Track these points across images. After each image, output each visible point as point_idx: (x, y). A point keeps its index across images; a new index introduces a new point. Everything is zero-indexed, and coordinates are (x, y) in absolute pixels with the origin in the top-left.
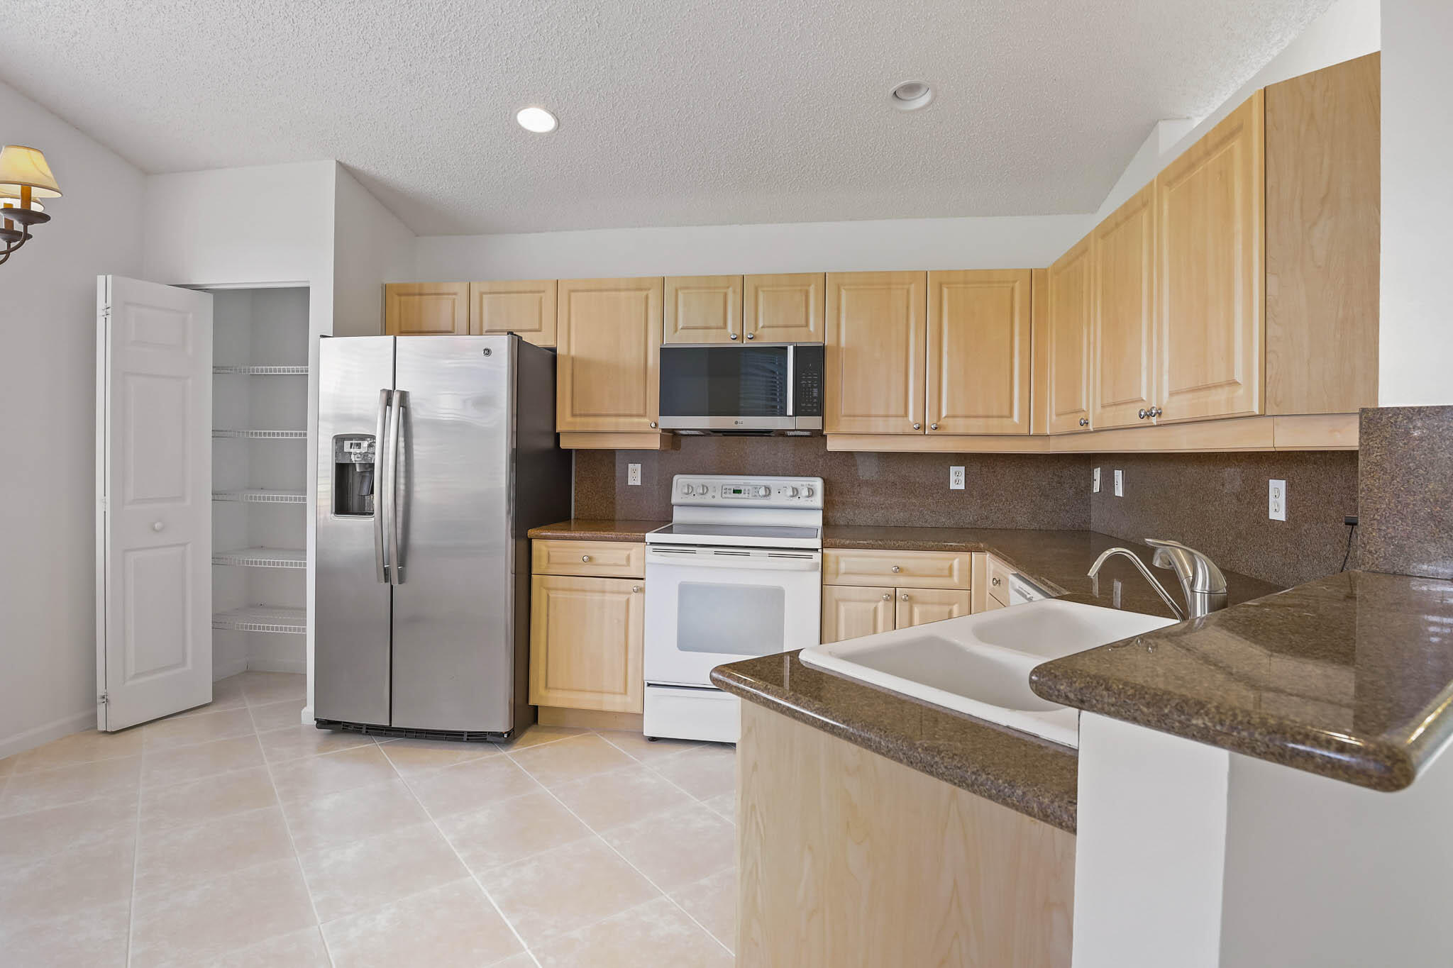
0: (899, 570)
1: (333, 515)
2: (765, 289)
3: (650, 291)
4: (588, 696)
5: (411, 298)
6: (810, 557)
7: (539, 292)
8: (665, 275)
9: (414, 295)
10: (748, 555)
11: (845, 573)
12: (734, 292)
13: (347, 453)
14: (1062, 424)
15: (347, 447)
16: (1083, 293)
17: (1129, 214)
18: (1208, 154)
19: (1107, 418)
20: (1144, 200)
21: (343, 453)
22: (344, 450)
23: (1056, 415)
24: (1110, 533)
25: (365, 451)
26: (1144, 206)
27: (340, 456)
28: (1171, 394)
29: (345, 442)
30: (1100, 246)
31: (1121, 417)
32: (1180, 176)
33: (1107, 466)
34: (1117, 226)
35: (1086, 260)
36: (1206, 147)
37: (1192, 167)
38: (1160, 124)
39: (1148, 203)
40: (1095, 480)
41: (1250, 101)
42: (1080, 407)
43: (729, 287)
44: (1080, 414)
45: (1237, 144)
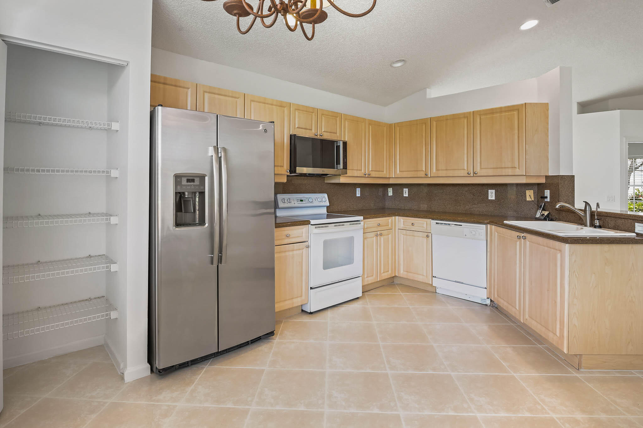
0: (379, 225)
1: (175, 227)
2: (324, 116)
3: (285, 108)
4: (287, 302)
5: (157, 84)
6: (360, 224)
7: (235, 98)
8: (291, 102)
9: (159, 83)
10: (343, 225)
11: (366, 228)
12: (315, 115)
13: (184, 185)
14: (405, 174)
15: (184, 182)
16: (422, 135)
17: (455, 118)
18: (501, 112)
19: (441, 173)
20: (466, 116)
21: (181, 185)
22: (181, 183)
23: (400, 171)
24: (399, 208)
25: (198, 184)
26: (465, 117)
27: (179, 187)
28: (482, 169)
29: (183, 178)
30: (435, 123)
31: (451, 173)
32: (486, 114)
33: (398, 187)
34: (447, 120)
35: (424, 126)
36: (501, 110)
37: (493, 113)
38: (427, 89)
39: (467, 117)
40: (390, 192)
41: (522, 105)
42: (421, 170)
43: (313, 112)
44: (421, 172)
45: (516, 113)
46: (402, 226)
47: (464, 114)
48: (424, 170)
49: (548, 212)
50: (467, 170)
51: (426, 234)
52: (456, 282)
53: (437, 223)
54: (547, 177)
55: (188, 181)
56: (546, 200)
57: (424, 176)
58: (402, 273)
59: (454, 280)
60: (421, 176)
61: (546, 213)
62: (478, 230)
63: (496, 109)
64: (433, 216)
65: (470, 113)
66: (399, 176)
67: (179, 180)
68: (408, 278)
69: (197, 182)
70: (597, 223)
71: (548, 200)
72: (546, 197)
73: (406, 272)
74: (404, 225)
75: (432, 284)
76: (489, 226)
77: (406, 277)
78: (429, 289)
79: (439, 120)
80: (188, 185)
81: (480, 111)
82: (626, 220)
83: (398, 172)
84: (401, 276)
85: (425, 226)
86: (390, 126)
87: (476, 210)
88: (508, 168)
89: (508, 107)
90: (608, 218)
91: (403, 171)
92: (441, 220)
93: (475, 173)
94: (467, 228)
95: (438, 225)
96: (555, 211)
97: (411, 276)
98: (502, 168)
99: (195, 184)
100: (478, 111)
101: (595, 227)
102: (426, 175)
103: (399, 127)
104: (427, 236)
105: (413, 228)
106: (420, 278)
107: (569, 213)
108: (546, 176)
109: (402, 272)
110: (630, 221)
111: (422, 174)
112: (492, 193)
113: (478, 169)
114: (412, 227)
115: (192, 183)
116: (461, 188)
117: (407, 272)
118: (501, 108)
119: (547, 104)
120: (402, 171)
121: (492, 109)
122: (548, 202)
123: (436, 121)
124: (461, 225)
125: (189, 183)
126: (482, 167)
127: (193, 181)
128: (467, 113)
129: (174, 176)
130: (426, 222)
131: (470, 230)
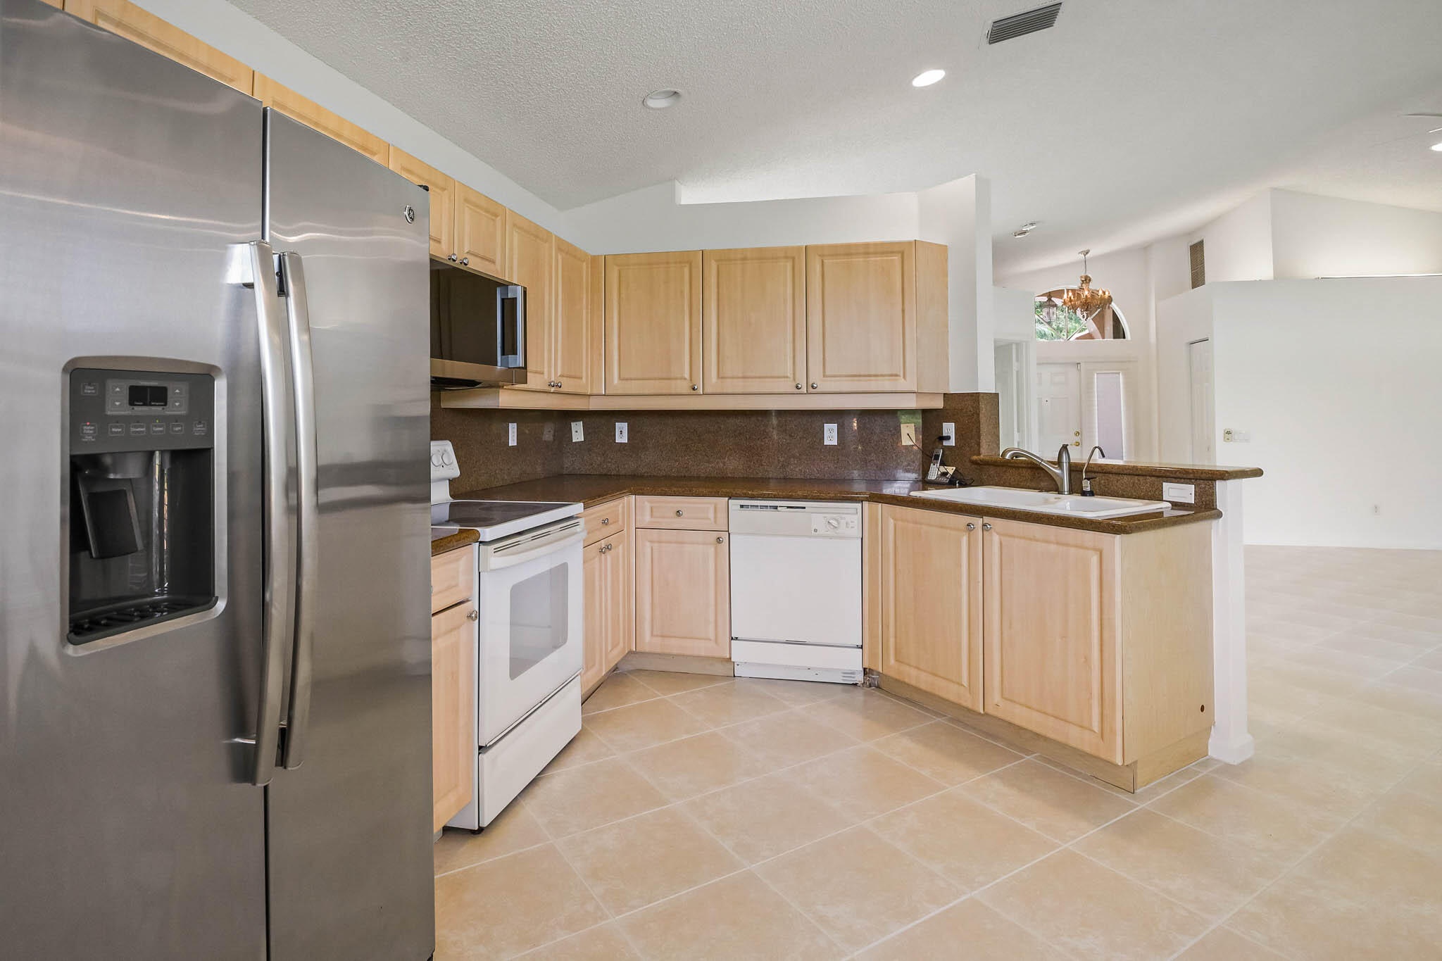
0: (606, 523)
1: (66, 643)
2: (470, 205)
3: (376, 157)
6: (576, 525)
10: (548, 534)
12: (450, 199)
13: (117, 420)
14: (633, 387)
15: (117, 402)
16: (682, 292)
17: (764, 257)
18: (867, 254)
19: (730, 386)
20: (789, 255)
21: (104, 421)
22: (104, 410)
23: (620, 378)
24: (604, 472)
25: (183, 412)
26: (786, 257)
27: (88, 429)
28: (827, 377)
29: (110, 383)
30: (714, 265)
31: (754, 386)
32: (836, 255)
33: (600, 420)
34: (744, 259)
35: (686, 270)
36: (868, 250)
37: (849, 254)
38: (677, 183)
39: (793, 259)
40: (578, 433)
41: (910, 243)
42: (679, 376)
43: (445, 189)
44: (679, 381)
45: (897, 258)
46: (647, 519)
47: (786, 249)
48: (687, 375)
49: (954, 468)
50: (794, 379)
51: (716, 535)
52: (788, 642)
53: (742, 506)
54: (946, 396)
55: (138, 396)
56: (945, 443)
57: (687, 390)
58: (649, 642)
59: (784, 639)
60: (679, 391)
61: (951, 470)
62: (843, 516)
63: (857, 245)
64: (734, 489)
65: (799, 248)
66: (620, 392)
67: (89, 390)
68: (667, 651)
69: (178, 404)
70: (1087, 485)
71: (952, 442)
72: (948, 438)
73: (660, 639)
74: (652, 516)
75: (730, 658)
76: (866, 504)
77: (658, 650)
78: (719, 669)
79: (725, 257)
80: (138, 420)
81: (822, 247)
82: (1141, 478)
83: (616, 381)
84: (647, 649)
85: (711, 515)
86: (594, 259)
87: (797, 470)
88: (882, 376)
89: (883, 244)
90: (1101, 475)
91: (631, 379)
92: (752, 497)
93: (812, 386)
94: (818, 514)
95: (745, 512)
96: (969, 464)
97: (674, 646)
98: (870, 376)
99: (168, 411)
100: (816, 247)
101: (1084, 494)
102: (694, 389)
103: (618, 265)
104: (719, 540)
105: (677, 523)
106: (701, 648)
107: (1004, 469)
108: (944, 394)
109: (647, 637)
110: (1149, 479)
111: (684, 387)
112: (831, 430)
113: (816, 377)
114: (679, 520)
115: (156, 410)
116: (762, 421)
117: (662, 636)
118: (867, 245)
119: (944, 249)
120: (627, 379)
121: (849, 246)
122: (950, 448)
123: (716, 261)
124: (804, 508)
125: (140, 410)
126: (827, 373)
127: (159, 396)
128: (793, 248)
129: (65, 370)
130: (713, 506)
131: (825, 517)
